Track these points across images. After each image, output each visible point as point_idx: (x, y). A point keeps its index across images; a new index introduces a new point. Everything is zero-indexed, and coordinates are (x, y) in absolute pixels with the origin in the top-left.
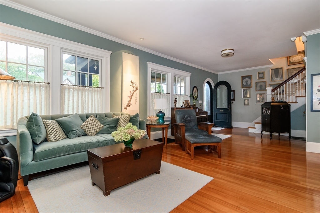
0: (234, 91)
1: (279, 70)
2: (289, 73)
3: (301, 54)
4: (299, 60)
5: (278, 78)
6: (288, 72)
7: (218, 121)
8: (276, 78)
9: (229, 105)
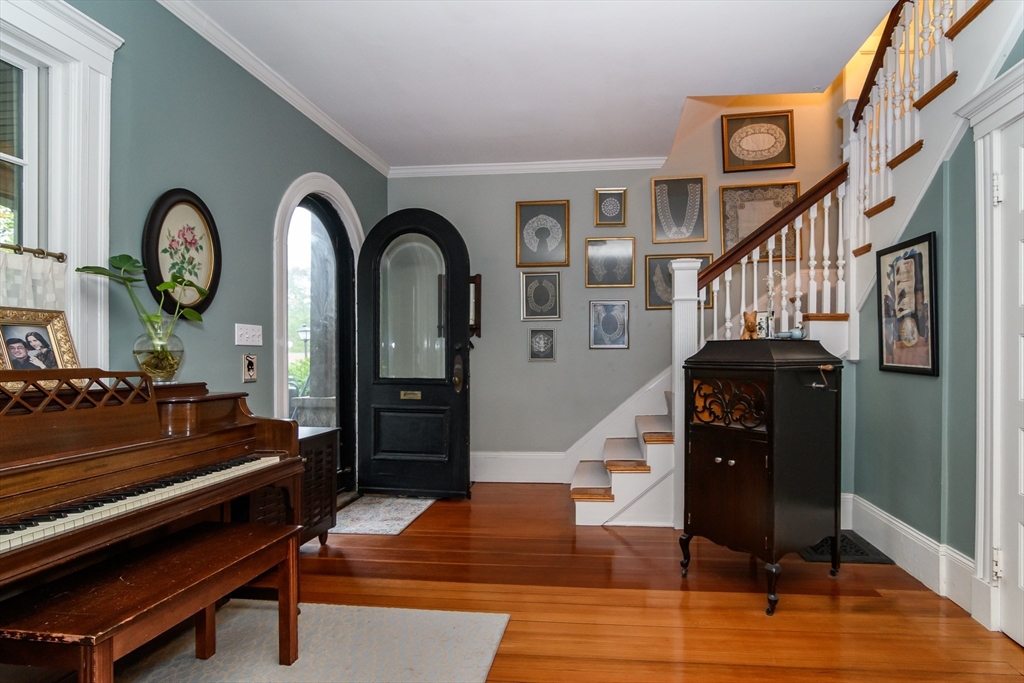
0: (477, 280)
1: (690, 187)
2: (728, 208)
3: (774, 127)
4: (767, 155)
5: (684, 229)
6: (724, 204)
7: (390, 456)
8: (674, 229)
9: (458, 358)
